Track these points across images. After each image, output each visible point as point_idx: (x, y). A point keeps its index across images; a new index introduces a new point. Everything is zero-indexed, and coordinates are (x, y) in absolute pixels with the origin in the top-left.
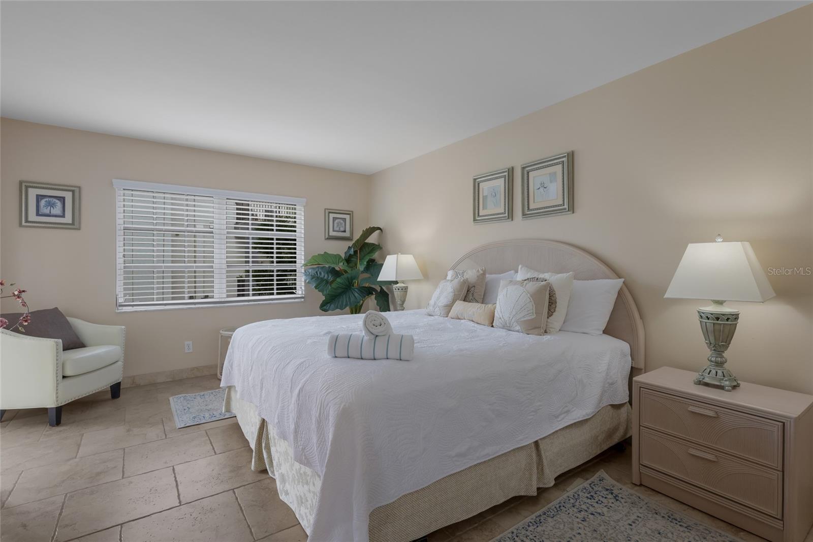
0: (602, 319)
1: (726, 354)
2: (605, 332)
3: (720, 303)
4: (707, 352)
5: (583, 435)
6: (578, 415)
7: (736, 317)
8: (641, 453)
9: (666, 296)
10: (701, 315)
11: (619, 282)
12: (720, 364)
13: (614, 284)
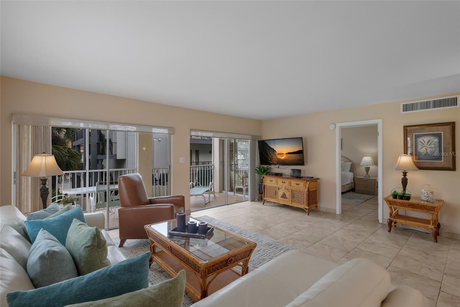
0: (349, 169)
1: (368, 173)
2: (350, 171)
3: (367, 166)
4: (366, 173)
5: (348, 186)
6: (348, 183)
7: (369, 167)
8: (357, 188)
9: (361, 165)
10: (365, 167)
11: (351, 163)
12: (367, 174)
13: (350, 163)
